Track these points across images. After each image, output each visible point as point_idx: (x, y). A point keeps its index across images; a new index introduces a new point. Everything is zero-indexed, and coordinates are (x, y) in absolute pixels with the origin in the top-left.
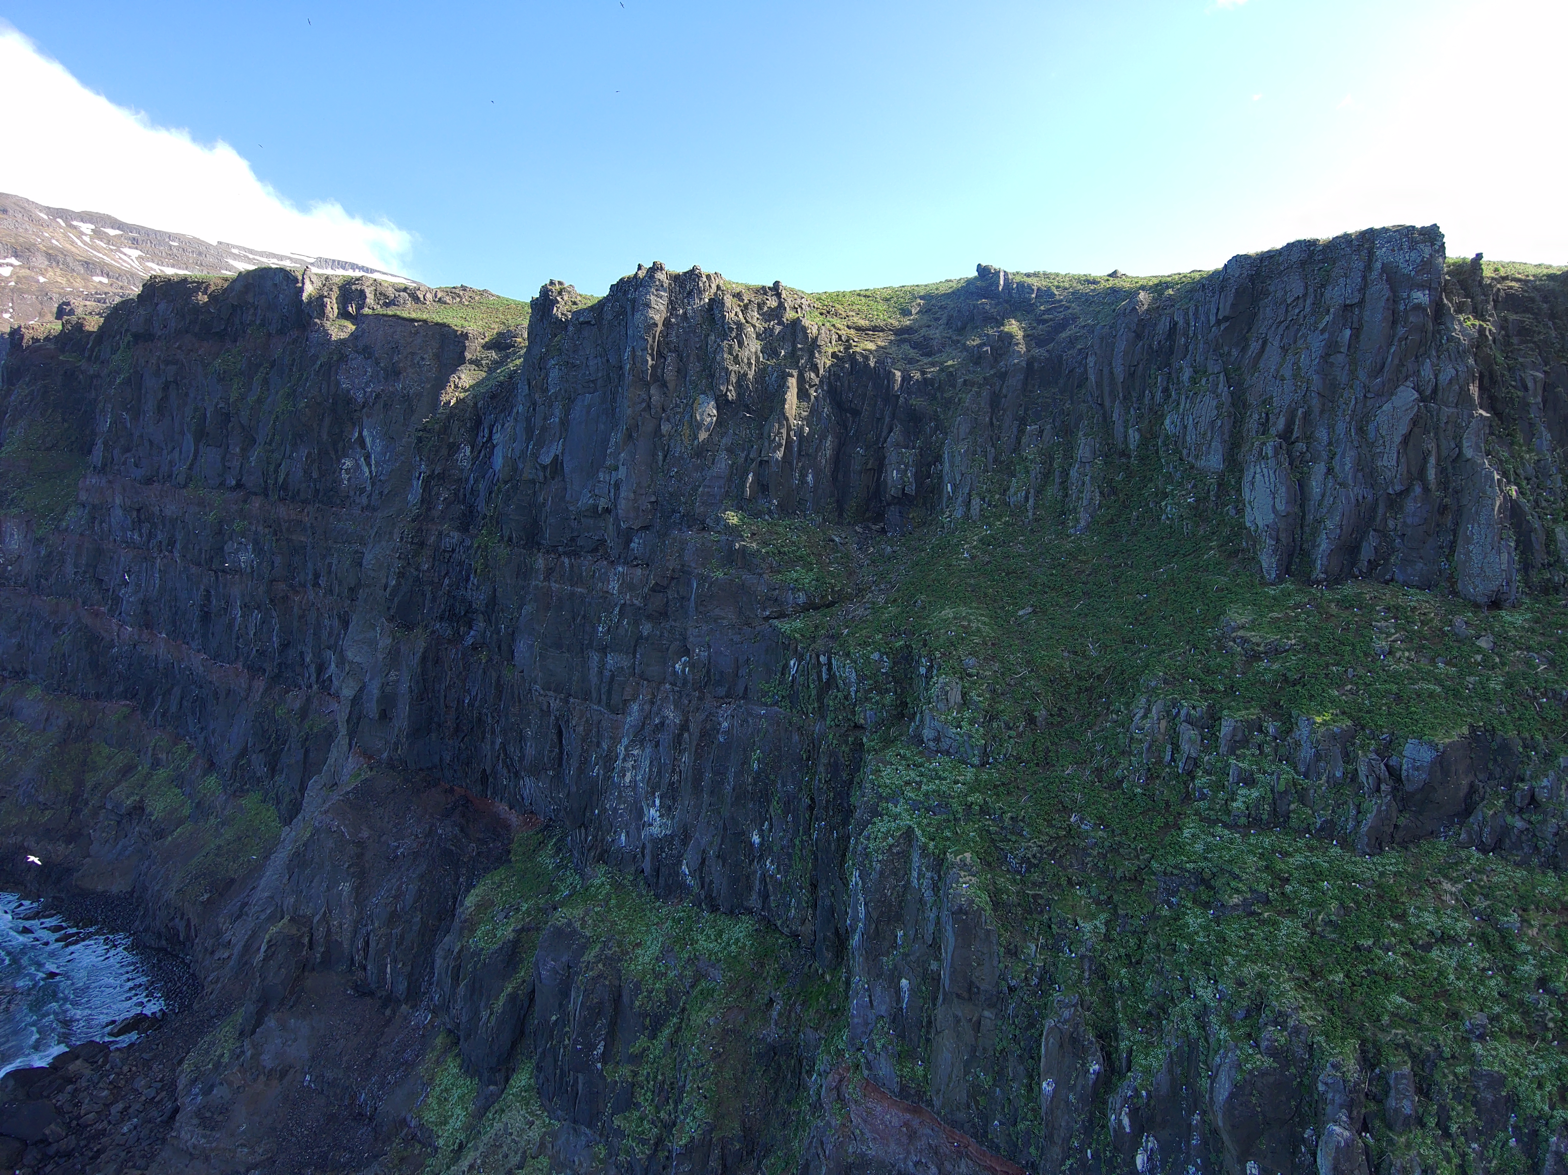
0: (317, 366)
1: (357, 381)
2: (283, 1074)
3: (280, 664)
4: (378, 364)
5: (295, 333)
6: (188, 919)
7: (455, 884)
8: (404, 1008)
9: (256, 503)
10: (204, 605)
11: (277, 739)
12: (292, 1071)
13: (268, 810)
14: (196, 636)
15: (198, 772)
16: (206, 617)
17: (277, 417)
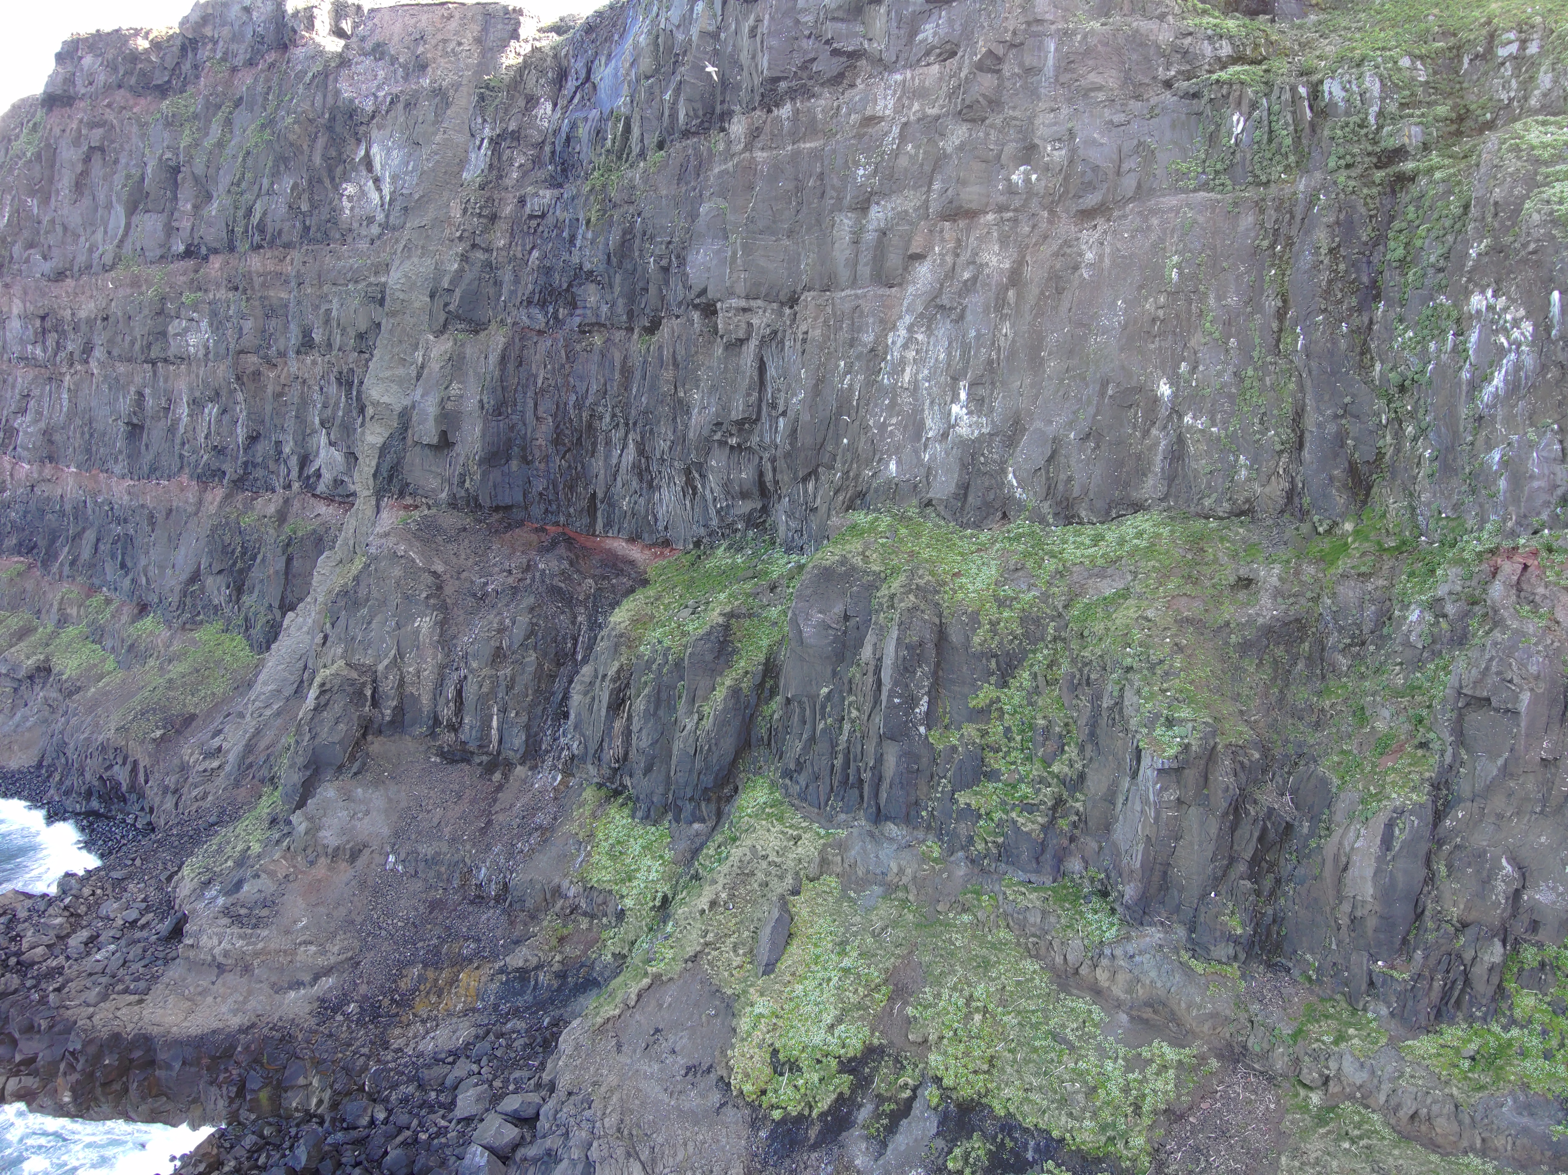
0: (307, 79)
1: (364, 87)
2: (354, 856)
3: (246, 464)
4: (394, 60)
5: (271, 57)
6: (135, 763)
7: (573, 623)
8: (520, 771)
9: (216, 263)
10: (135, 413)
11: (244, 554)
12: (366, 852)
13: (233, 640)
14: (120, 458)
15: (125, 618)
16: (135, 430)
17: (248, 153)
